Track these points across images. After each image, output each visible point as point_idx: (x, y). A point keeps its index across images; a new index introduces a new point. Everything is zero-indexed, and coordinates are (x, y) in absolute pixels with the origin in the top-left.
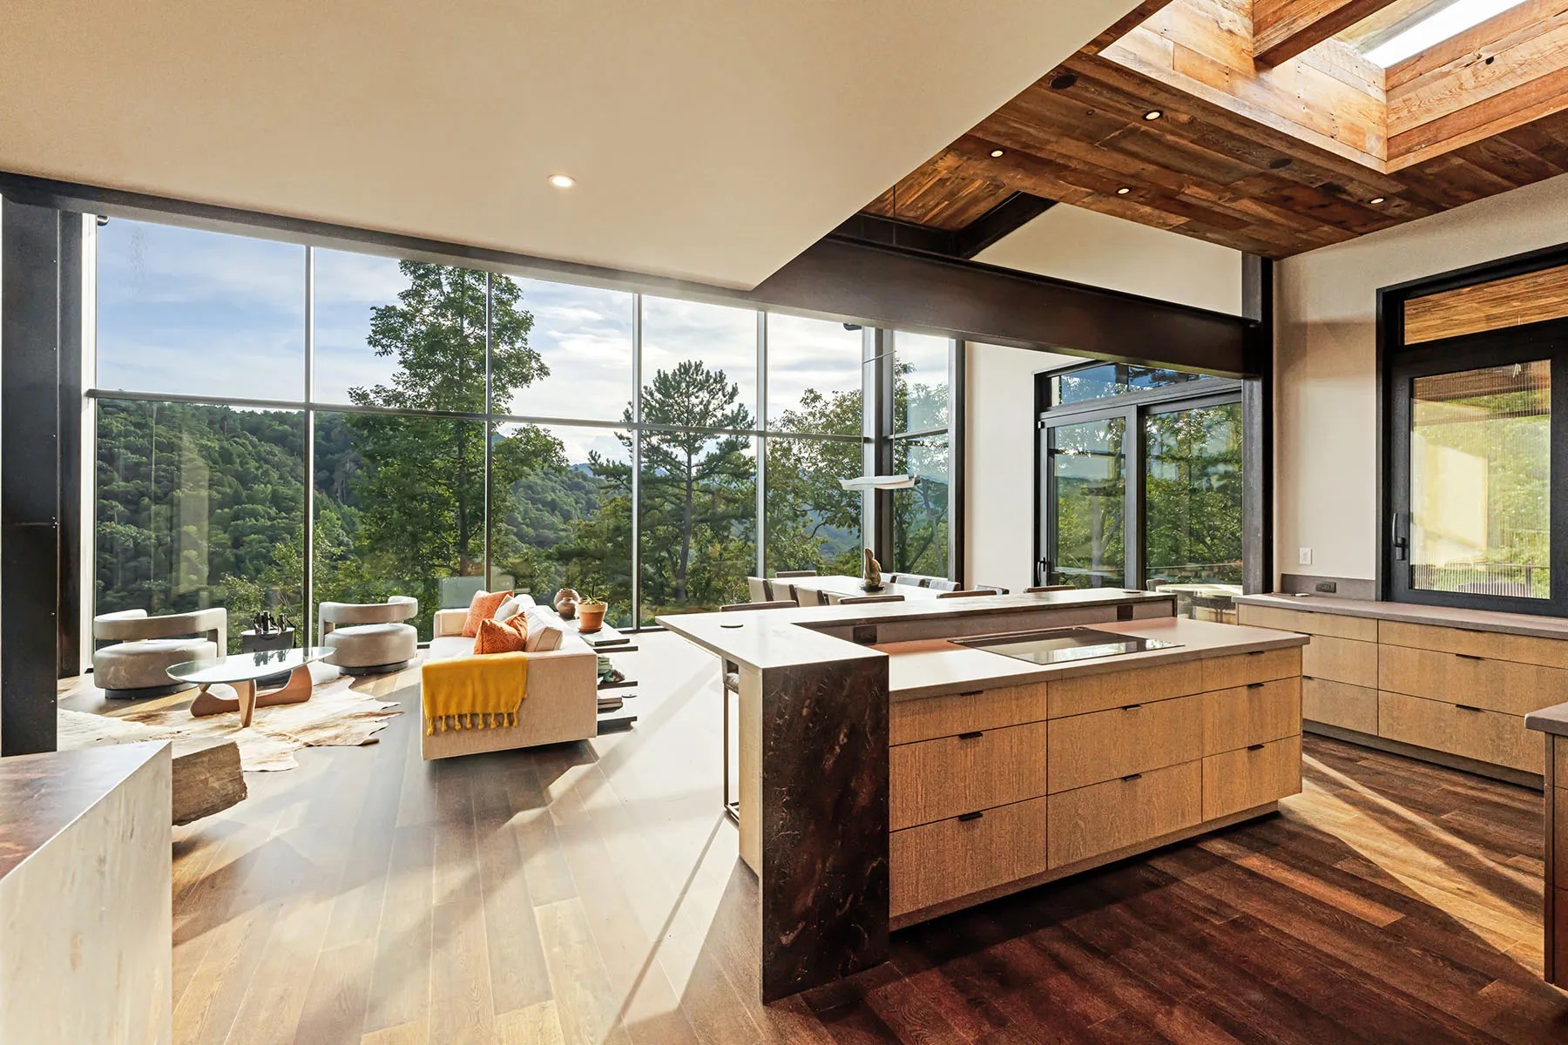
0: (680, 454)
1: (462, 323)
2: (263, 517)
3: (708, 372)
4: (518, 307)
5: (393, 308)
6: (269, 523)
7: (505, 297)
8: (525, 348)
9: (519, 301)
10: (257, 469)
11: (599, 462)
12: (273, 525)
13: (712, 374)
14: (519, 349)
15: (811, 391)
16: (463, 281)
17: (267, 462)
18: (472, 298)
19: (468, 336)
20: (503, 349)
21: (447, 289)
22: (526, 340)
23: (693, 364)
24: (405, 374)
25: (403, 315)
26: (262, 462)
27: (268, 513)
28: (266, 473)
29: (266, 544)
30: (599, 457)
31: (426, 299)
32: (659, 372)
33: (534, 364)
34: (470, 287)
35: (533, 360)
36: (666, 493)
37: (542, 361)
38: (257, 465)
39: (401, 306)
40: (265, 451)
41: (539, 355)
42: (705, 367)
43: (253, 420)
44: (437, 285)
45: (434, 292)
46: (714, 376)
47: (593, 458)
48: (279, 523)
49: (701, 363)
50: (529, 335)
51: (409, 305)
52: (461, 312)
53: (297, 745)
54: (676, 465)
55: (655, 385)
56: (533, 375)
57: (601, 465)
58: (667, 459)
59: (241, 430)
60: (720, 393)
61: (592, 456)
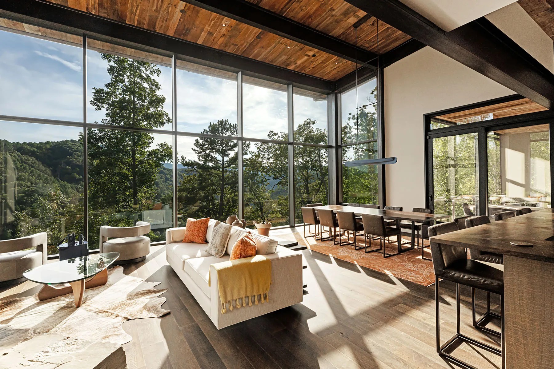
0: (219, 157)
1: (134, 99)
2: (24, 186)
3: (230, 124)
4: (158, 93)
5: (103, 90)
6: (27, 189)
7: (154, 88)
8: (162, 111)
9: (160, 90)
10: (21, 166)
11: (185, 160)
12: (29, 189)
13: (232, 125)
14: (159, 111)
15: (272, 132)
16: (134, 81)
17: (25, 163)
18: (139, 88)
19: (137, 104)
20: (152, 110)
21: (127, 83)
22: (162, 107)
23: (224, 121)
24: (107, 120)
25: (107, 93)
26: (23, 163)
27: (27, 185)
28: (25, 168)
29: (25, 198)
30: (185, 158)
31: (117, 87)
32: (210, 123)
33: (165, 118)
34: (138, 83)
35: (165, 116)
36: (213, 173)
37: (169, 116)
38: (21, 164)
39: (106, 89)
40: (24, 159)
41: (168, 114)
42: (229, 122)
43: (19, 146)
44: (123, 81)
45: (121, 85)
46: (233, 125)
47: (183, 159)
48: (31, 189)
49: (228, 120)
50: (164, 105)
51: (110, 89)
52: (133, 93)
53: (119, 319)
54: (217, 161)
55: (209, 129)
56: (165, 122)
57: (186, 162)
58: (213, 159)
59: (13, 150)
60: (235, 132)
61: (182, 158)
